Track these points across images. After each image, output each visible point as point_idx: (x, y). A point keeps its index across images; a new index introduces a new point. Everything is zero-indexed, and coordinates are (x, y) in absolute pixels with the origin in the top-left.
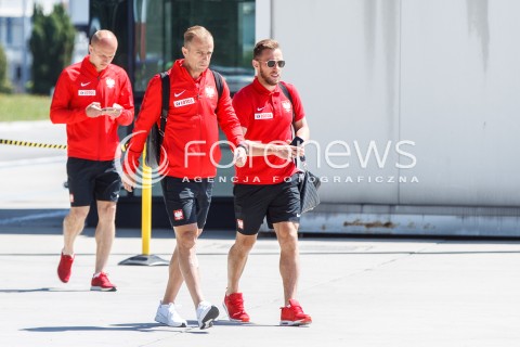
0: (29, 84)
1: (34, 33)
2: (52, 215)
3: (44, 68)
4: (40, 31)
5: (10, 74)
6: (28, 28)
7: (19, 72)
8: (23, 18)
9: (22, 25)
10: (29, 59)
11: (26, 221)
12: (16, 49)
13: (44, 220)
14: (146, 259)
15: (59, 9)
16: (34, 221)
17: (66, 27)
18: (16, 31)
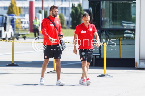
0: (71, 26)
1: (72, 12)
2: (78, 63)
3: (75, 22)
4: (74, 11)
5: (65, 23)
6: (71, 10)
7: (68, 22)
8: (69, 7)
9: (69, 10)
10: (71, 19)
11: (71, 64)
12: (67, 16)
13: (76, 64)
14: (105, 75)
15: (79, 5)
16: (73, 64)
17: (81, 10)
18: (67, 11)
